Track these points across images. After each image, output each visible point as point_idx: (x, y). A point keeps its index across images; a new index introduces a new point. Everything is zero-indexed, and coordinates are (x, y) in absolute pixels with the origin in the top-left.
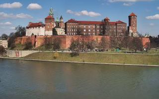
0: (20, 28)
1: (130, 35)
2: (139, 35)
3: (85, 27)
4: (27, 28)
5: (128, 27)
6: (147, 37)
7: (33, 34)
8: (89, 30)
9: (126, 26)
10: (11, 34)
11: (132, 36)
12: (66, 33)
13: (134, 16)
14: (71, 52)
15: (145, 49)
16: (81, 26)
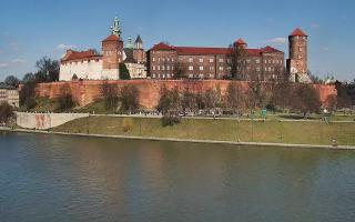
0: (47, 63)
1: (293, 78)
2: (312, 78)
3: (191, 60)
4: (63, 62)
5: (288, 61)
6: (330, 84)
7: (75, 77)
8: (201, 68)
9: (283, 58)
10: (27, 75)
11: (297, 80)
12: (149, 74)
13: (302, 35)
14: (161, 116)
15: (325, 111)
16: (182, 58)
